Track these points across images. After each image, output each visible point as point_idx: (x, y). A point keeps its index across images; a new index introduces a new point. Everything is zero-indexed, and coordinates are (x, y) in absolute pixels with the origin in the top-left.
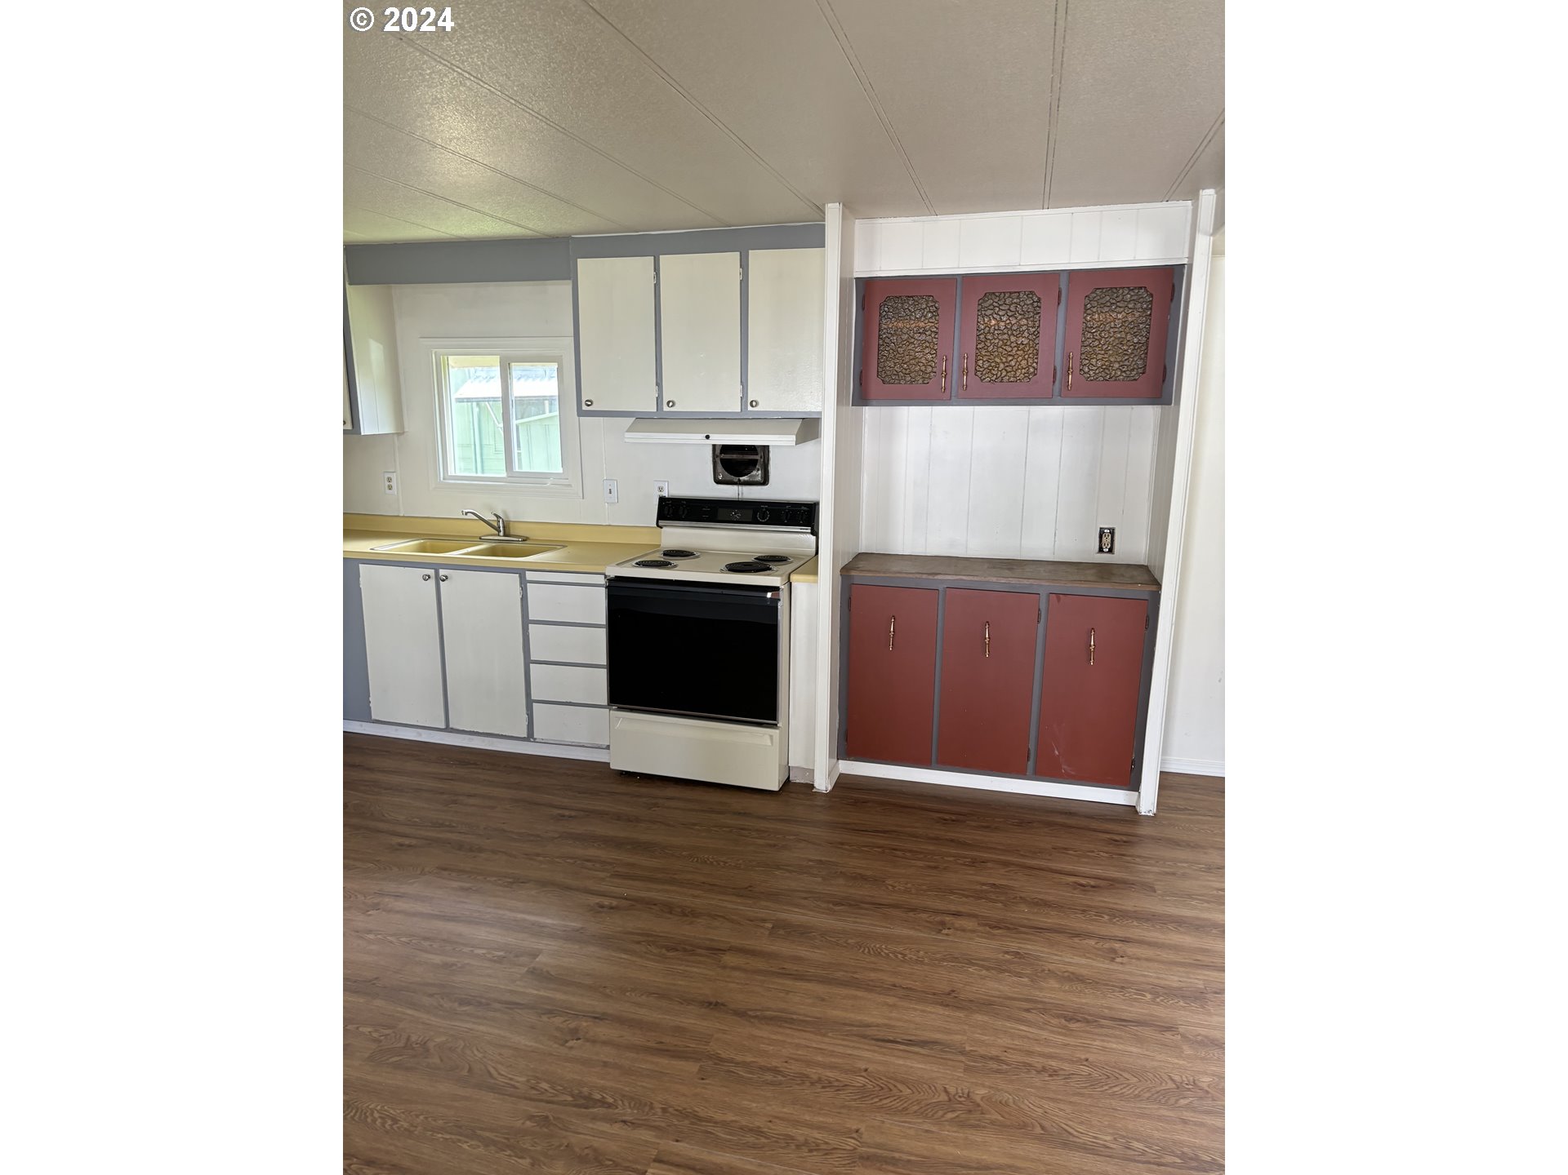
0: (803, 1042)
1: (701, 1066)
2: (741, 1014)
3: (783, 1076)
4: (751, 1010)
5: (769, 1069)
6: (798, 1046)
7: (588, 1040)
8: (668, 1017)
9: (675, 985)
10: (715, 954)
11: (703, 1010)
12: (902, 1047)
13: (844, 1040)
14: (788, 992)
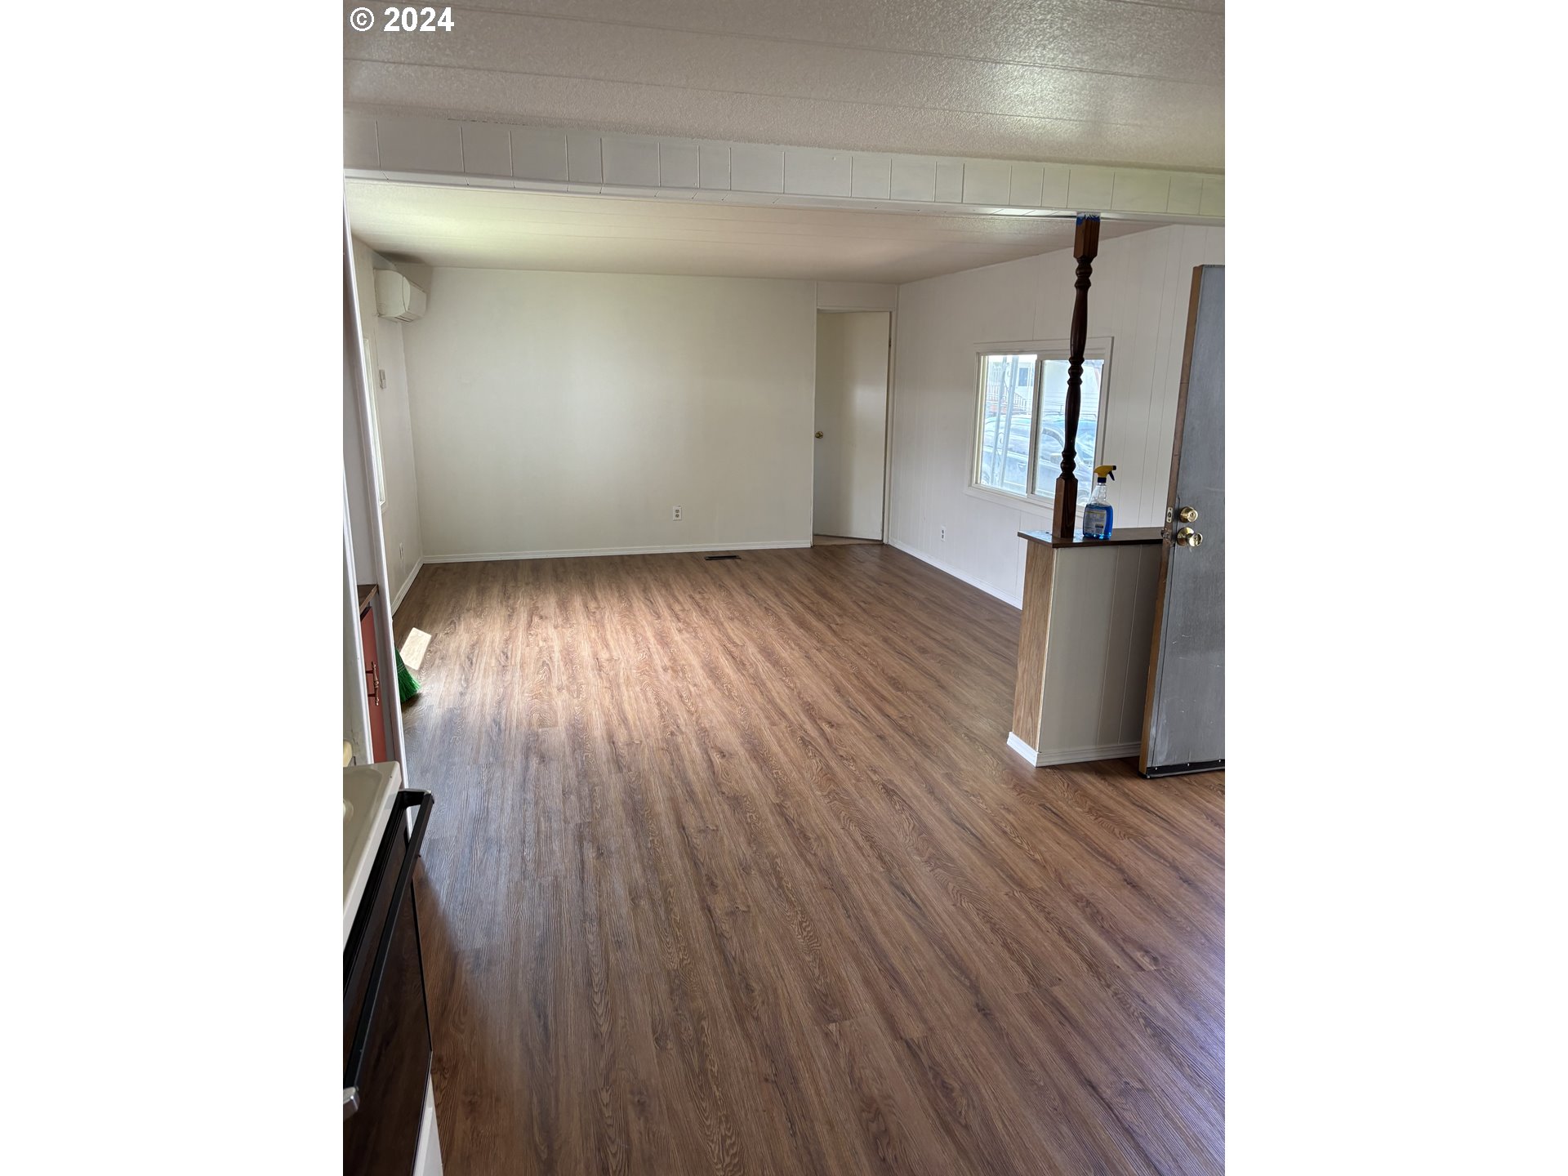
0: (963, 942)
1: (1051, 986)
2: (975, 989)
3: (1006, 940)
4: (964, 985)
5: (1009, 950)
6: (971, 943)
7: (1120, 1076)
8: (1032, 1035)
9: (991, 1054)
10: (919, 1048)
11: (998, 1015)
12: (914, 896)
13: (937, 923)
14: (919, 972)
